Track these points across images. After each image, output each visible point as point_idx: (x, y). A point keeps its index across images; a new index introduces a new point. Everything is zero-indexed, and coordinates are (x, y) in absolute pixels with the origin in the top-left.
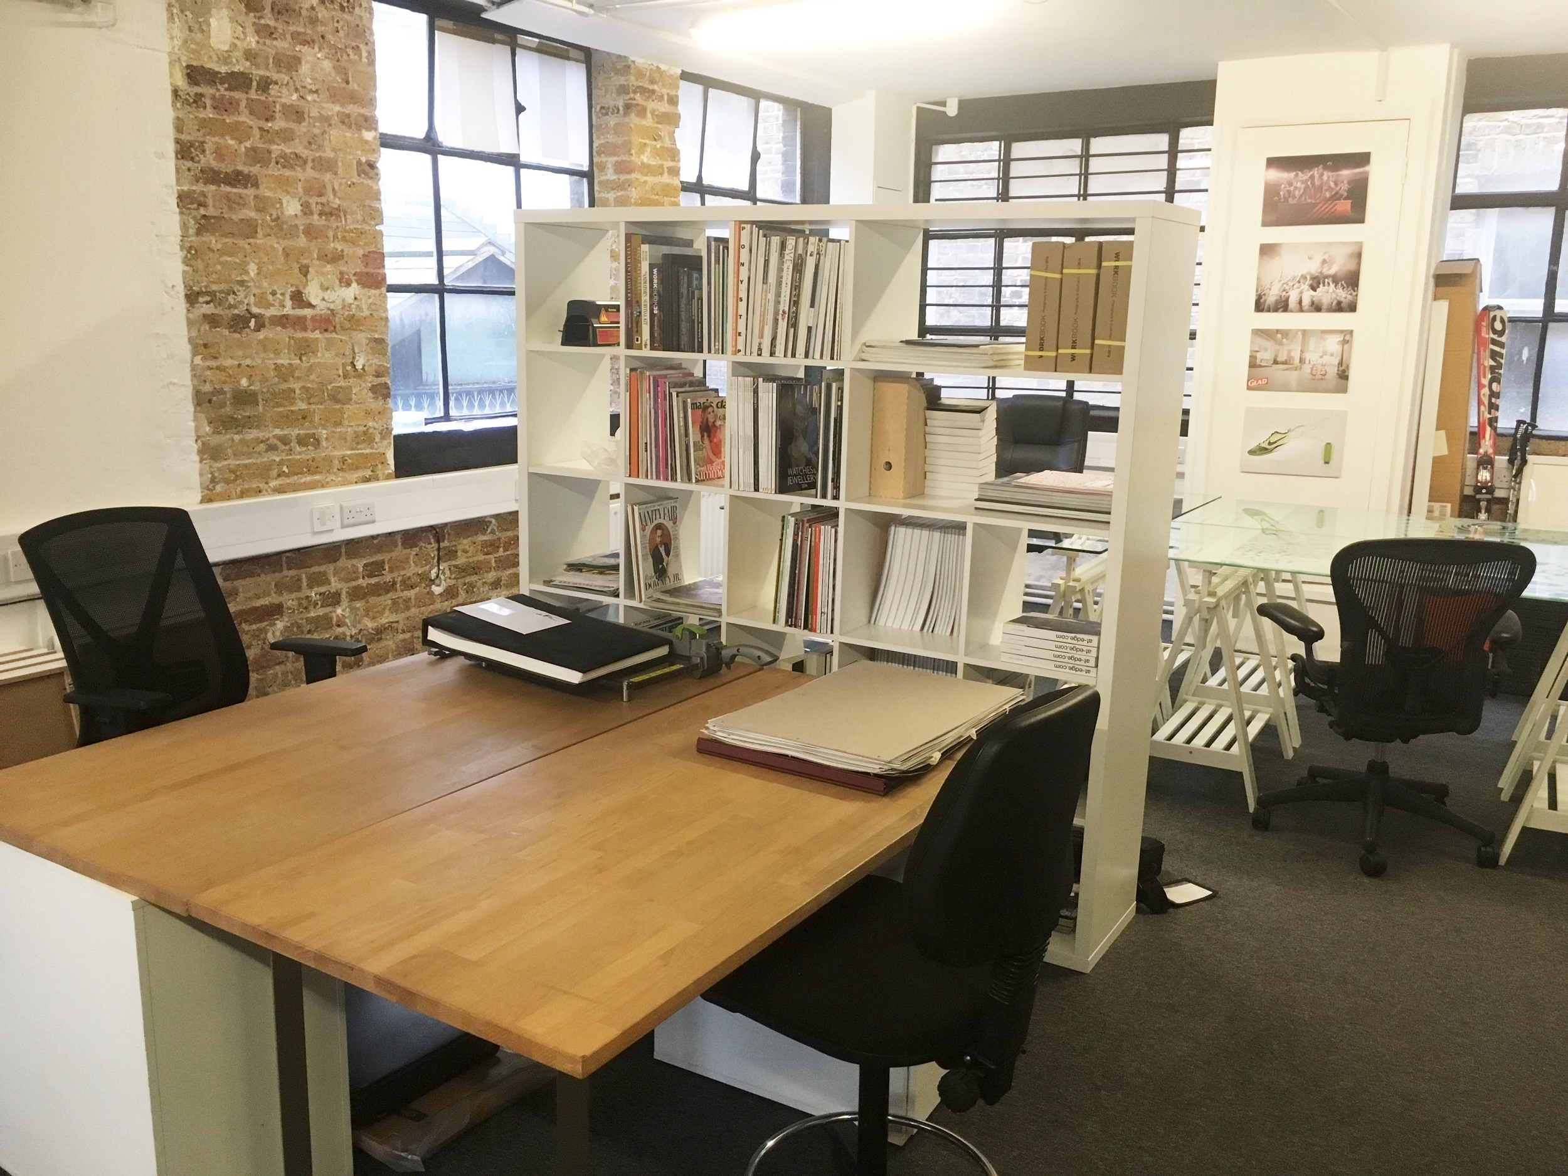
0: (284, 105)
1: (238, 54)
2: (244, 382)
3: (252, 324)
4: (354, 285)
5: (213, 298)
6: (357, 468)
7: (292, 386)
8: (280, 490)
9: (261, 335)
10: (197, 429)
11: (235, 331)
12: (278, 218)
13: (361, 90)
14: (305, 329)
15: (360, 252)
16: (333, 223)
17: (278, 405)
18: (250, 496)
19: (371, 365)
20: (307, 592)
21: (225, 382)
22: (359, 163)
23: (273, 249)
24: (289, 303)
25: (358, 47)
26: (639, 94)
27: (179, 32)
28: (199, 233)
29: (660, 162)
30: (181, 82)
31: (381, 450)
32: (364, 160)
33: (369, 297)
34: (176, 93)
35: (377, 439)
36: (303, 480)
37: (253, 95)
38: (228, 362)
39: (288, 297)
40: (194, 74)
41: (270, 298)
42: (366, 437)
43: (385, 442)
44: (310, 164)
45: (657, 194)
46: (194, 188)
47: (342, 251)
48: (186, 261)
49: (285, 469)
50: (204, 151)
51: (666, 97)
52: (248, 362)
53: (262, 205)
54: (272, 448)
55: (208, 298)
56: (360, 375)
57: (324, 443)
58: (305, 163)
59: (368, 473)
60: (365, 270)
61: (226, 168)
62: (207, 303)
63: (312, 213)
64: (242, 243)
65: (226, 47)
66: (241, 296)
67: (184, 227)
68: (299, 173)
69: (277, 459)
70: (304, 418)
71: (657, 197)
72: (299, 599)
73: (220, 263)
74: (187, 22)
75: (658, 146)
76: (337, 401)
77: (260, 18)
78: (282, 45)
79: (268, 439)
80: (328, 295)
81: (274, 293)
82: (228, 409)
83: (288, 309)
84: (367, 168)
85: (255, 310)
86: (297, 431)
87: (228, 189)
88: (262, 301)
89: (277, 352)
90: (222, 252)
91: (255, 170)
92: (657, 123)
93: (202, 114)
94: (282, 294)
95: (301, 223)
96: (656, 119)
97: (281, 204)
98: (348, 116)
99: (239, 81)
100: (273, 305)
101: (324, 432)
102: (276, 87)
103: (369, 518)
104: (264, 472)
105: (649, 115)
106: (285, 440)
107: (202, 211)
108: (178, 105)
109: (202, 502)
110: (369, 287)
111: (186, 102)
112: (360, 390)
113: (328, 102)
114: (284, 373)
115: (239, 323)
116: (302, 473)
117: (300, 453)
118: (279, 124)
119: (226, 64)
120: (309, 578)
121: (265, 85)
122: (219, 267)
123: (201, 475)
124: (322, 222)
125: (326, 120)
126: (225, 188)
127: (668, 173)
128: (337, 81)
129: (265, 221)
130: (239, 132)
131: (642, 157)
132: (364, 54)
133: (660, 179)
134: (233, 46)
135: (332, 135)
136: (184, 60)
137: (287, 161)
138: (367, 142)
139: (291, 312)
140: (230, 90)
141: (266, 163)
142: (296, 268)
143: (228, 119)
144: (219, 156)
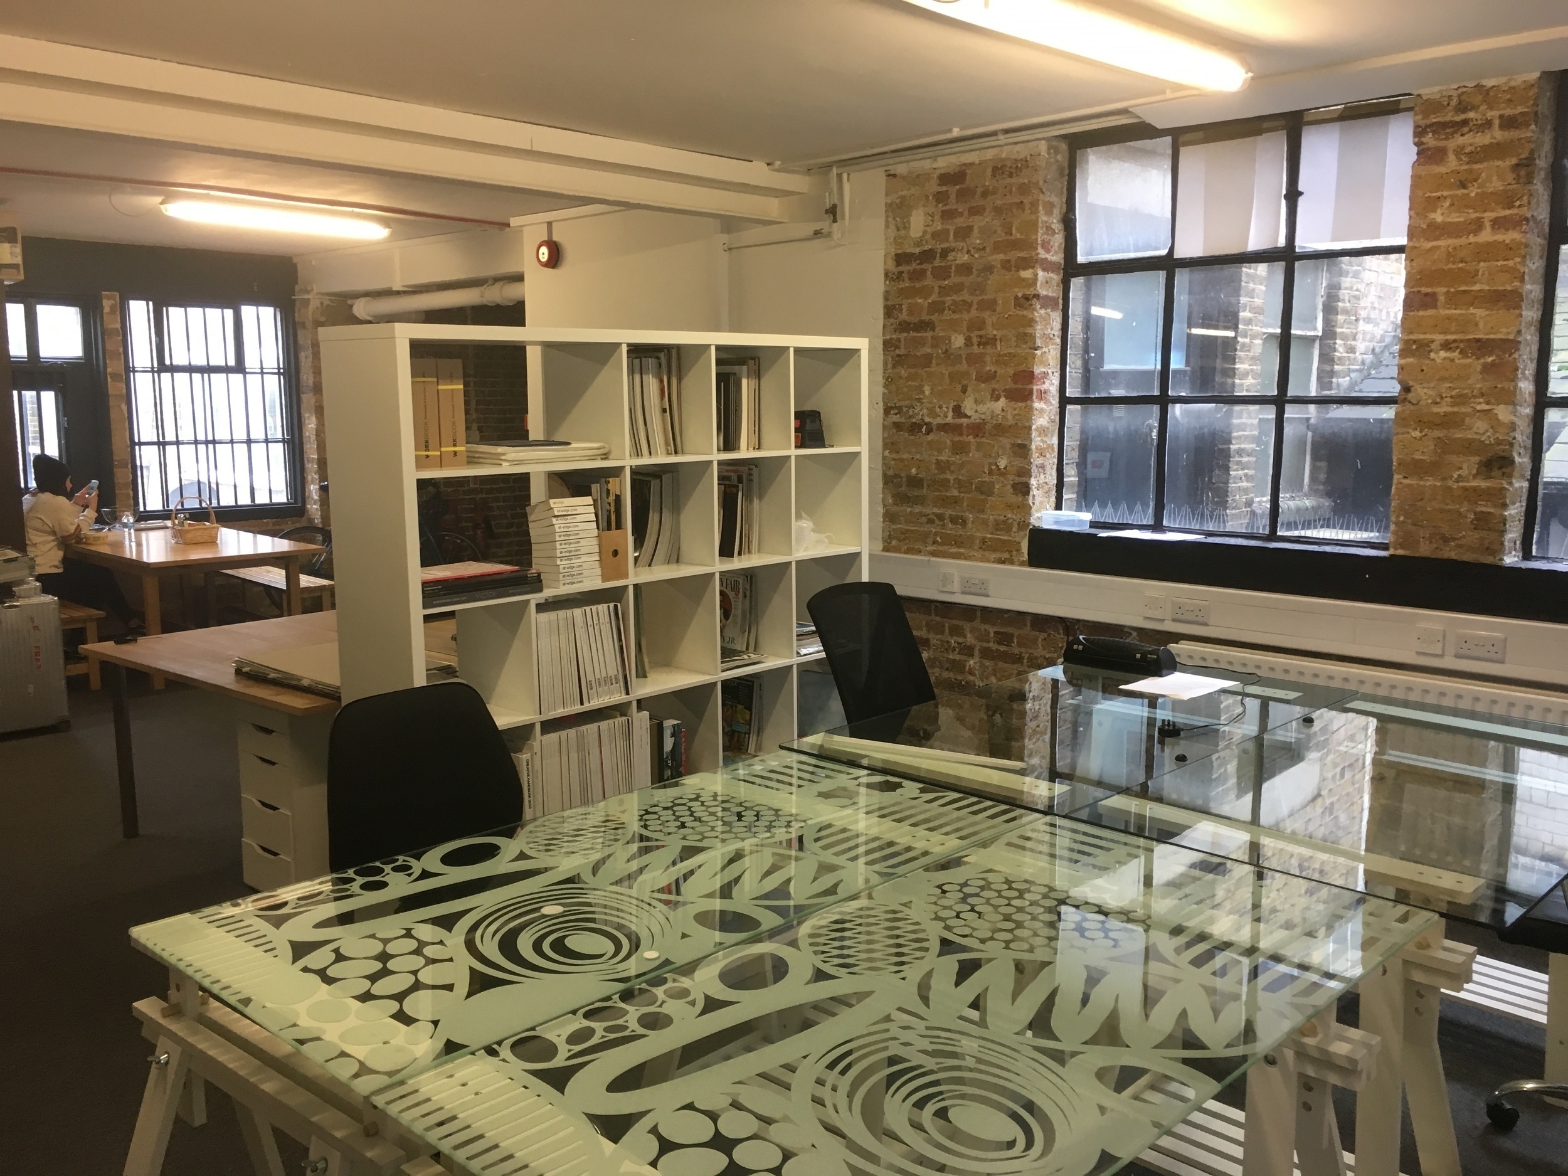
0: (957, 265)
1: (928, 236)
2: (914, 471)
3: (924, 429)
4: (1003, 399)
5: (900, 410)
6: (995, 550)
7: (948, 477)
8: (934, 554)
9: (930, 437)
10: (883, 500)
11: (913, 435)
12: (947, 350)
13: (1023, 237)
14: (961, 435)
15: (1011, 371)
16: (989, 350)
17: (937, 490)
18: (913, 554)
19: (1012, 466)
20: (949, 638)
21: (902, 470)
22: (1016, 298)
23: (942, 374)
24: (950, 414)
25: (1022, 202)
26: (1430, 135)
27: (892, 231)
28: (894, 367)
29: (1474, 215)
30: (891, 265)
31: (1017, 539)
32: (1020, 295)
33: (1015, 409)
34: (886, 275)
35: (1014, 529)
36: (951, 551)
37: (937, 263)
38: (905, 456)
39: (951, 410)
40: (901, 259)
41: (938, 410)
42: (1003, 526)
43: (1022, 533)
44: (975, 306)
45: (1462, 261)
46: (894, 336)
47: (995, 372)
48: (885, 386)
49: (938, 539)
50: (902, 310)
51: (1497, 122)
52: (918, 457)
53: (936, 342)
54: (930, 521)
55: (896, 411)
56: (1002, 473)
57: (970, 525)
58: (971, 305)
59: (1006, 555)
60: (1013, 386)
61: (914, 319)
62: (896, 414)
63: (972, 345)
64: (920, 372)
65: (920, 234)
66: (918, 409)
67: (885, 363)
68: (966, 316)
69: (934, 531)
70: (955, 503)
71: (1460, 265)
72: (941, 641)
73: (907, 387)
74: (896, 225)
75: (1473, 195)
76: (982, 493)
77: (946, 205)
78: (960, 222)
79: (928, 515)
80: (981, 408)
81: (940, 407)
82: (903, 489)
83: (950, 419)
84: (1022, 301)
85: (927, 420)
86: (950, 512)
87: (915, 334)
88: (932, 413)
89: (940, 451)
90: (908, 379)
91: (934, 317)
92: (1468, 163)
93: (902, 285)
94: (947, 408)
95: (964, 353)
96: (1465, 159)
97: (950, 340)
98: (1009, 261)
99: (927, 256)
100: (940, 416)
101: (971, 516)
102: (954, 253)
103: (983, 591)
104: (924, 538)
105: (1451, 157)
106: (941, 517)
107: (897, 352)
108: (888, 282)
109: (883, 550)
110: (1016, 401)
111: (892, 279)
112: (1003, 487)
113: (993, 254)
114: (942, 466)
115: (915, 428)
117: (951, 530)
118: (954, 279)
119: (918, 246)
120: (950, 628)
121: (945, 253)
122: (905, 390)
123: (883, 531)
124: (981, 350)
125: (989, 269)
126: (913, 334)
127: (1493, 227)
128: (1001, 236)
129: (938, 353)
130: (925, 292)
131: (1432, 216)
132: (1027, 206)
133: (1472, 239)
134: (925, 232)
135: (994, 280)
136: (893, 251)
137: (956, 308)
138: (1024, 280)
139: (952, 421)
140: (921, 264)
141: (941, 311)
142: (959, 388)
143: (918, 285)
144: (911, 312)
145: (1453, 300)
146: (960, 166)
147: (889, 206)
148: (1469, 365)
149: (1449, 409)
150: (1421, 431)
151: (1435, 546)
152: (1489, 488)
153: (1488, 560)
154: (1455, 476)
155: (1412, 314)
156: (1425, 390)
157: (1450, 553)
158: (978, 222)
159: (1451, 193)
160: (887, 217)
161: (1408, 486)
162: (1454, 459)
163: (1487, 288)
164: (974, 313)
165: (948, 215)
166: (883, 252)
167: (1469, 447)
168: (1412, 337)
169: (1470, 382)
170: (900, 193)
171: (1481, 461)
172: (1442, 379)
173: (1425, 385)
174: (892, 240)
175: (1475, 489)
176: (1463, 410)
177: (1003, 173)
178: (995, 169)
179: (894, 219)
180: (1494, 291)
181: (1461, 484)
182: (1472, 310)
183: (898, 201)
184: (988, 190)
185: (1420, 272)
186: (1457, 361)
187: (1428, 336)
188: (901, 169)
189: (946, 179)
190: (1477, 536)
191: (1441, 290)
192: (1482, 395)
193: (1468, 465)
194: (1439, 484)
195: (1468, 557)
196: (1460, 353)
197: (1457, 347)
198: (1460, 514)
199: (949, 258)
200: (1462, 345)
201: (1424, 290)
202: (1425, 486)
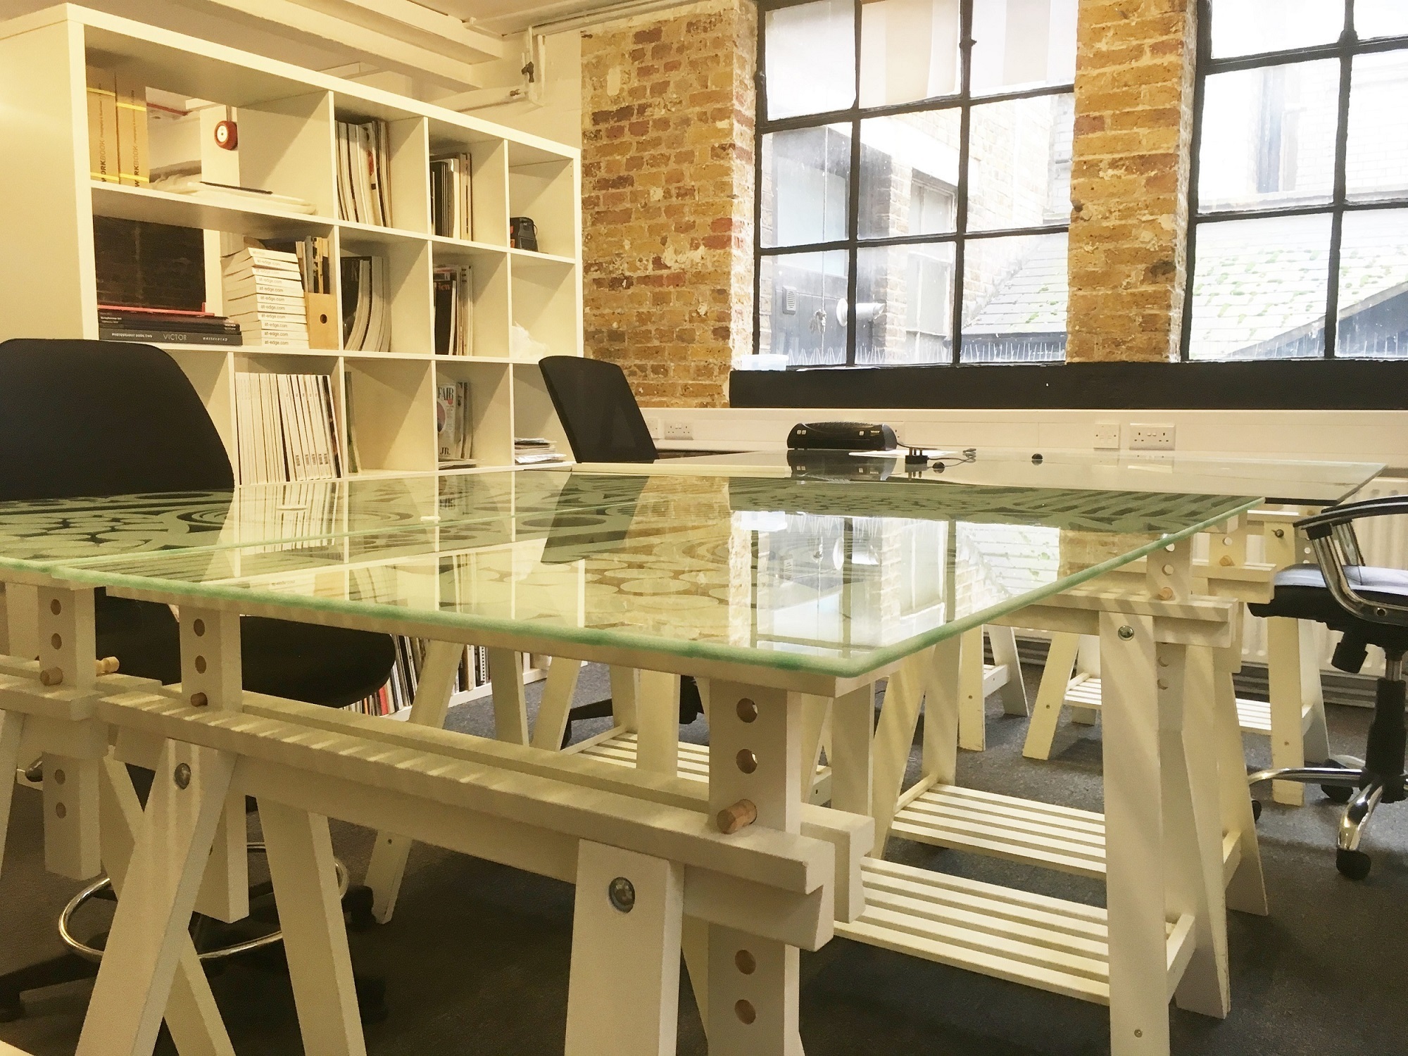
0: (654, 121)
1: (625, 94)
2: (615, 325)
3: (624, 284)
4: (702, 247)
5: (599, 266)
6: (696, 396)
7: (649, 328)
9: (630, 291)
11: (613, 289)
12: (645, 204)
13: (718, 89)
14: (662, 285)
15: (709, 220)
16: (688, 200)
17: (638, 342)
19: (713, 312)
21: (603, 325)
22: (713, 148)
23: (641, 227)
24: (651, 266)
25: (717, 55)
27: (589, 91)
28: (593, 224)
29: (1135, 43)
30: (589, 124)
31: (718, 383)
32: (717, 145)
33: (714, 256)
34: (584, 134)
35: (716, 373)
36: (653, 400)
37: (634, 119)
38: (607, 311)
39: (651, 262)
40: (598, 117)
41: (638, 264)
42: (705, 371)
43: (723, 376)
44: (673, 159)
45: (1125, 85)
46: (593, 194)
47: (694, 222)
48: (585, 244)
49: (641, 390)
50: (600, 168)
52: (619, 310)
53: (635, 197)
54: (632, 374)
55: (596, 268)
56: (700, 318)
57: (671, 373)
58: (669, 159)
59: (708, 400)
60: (712, 234)
61: (614, 176)
62: (596, 271)
63: (671, 197)
64: (619, 226)
65: (617, 92)
66: (618, 263)
67: (585, 221)
68: (664, 169)
69: (636, 382)
70: (657, 353)
71: (1124, 89)
73: (607, 243)
74: (593, 85)
75: (1133, 24)
76: (683, 341)
77: (642, 63)
78: (657, 78)
79: (630, 367)
80: (681, 258)
81: (641, 260)
82: (605, 344)
83: (650, 271)
84: (719, 151)
85: (627, 274)
86: (652, 362)
87: (614, 191)
88: (633, 267)
89: (640, 303)
90: (607, 235)
91: (633, 173)
93: (599, 143)
94: (647, 261)
95: (663, 205)
97: (649, 194)
98: (705, 113)
99: (624, 113)
100: (640, 269)
101: (672, 364)
102: (651, 109)
103: (687, 435)
106: (642, 368)
107: (596, 209)
108: (585, 141)
110: (716, 248)
111: (590, 138)
112: (703, 333)
113: (689, 108)
114: (643, 318)
115: (615, 283)
116: (654, 395)
117: (653, 380)
118: (652, 134)
119: (615, 104)
121: (642, 109)
122: (605, 246)
124: (680, 201)
125: (686, 122)
126: (612, 191)
127: (1152, 51)
128: (697, 88)
129: (637, 208)
130: (622, 148)
131: (1098, 45)
132: (722, 59)
133: (1134, 64)
134: (622, 90)
135: (691, 131)
136: (590, 110)
137: (655, 161)
138: (720, 130)
139: (652, 273)
140: (618, 121)
141: (639, 166)
142: (659, 239)
143: (616, 142)
144: (609, 170)
145: (1119, 121)
146: (654, 23)
147: (585, 67)
148: (1135, 181)
149: (1118, 223)
150: (1093, 246)
151: (1108, 350)
152: (1155, 291)
153: (1156, 358)
154: (1125, 284)
155: (1082, 137)
156: (1095, 207)
157: (1122, 355)
158: (674, 77)
159: (1114, 23)
160: (583, 77)
161: (1083, 296)
162: (1124, 268)
163: (1148, 108)
164: (672, 165)
165: (644, 72)
166: (580, 112)
167: (1137, 256)
168: (1082, 158)
169: (1135, 195)
170: (596, 53)
171: (1147, 268)
172: (1112, 195)
173: (1095, 202)
174: (589, 98)
175: (1142, 294)
176: (1130, 222)
177: (697, 28)
178: (690, 25)
179: (591, 78)
180: (1155, 110)
181: (1129, 291)
182: (1136, 129)
183: (594, 61)
184: (683, 45)
185: (1089, 98)
186: (1123, 177)
187: (1097, 157)
188: (596, 29)
189: (641, 36)
190: (1145, 337)
191: (1107, 113)
192: (1147, 207)
193: (1137, 272)
194: (1110, 292)
195: (1138, 358)
196: (1126, 170)
197: (1123, 165)
198: (1130, 318)
199: (646, 114)
200: (1127, 163)
201: (1093, 114)
202: (1096, 296)
